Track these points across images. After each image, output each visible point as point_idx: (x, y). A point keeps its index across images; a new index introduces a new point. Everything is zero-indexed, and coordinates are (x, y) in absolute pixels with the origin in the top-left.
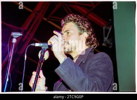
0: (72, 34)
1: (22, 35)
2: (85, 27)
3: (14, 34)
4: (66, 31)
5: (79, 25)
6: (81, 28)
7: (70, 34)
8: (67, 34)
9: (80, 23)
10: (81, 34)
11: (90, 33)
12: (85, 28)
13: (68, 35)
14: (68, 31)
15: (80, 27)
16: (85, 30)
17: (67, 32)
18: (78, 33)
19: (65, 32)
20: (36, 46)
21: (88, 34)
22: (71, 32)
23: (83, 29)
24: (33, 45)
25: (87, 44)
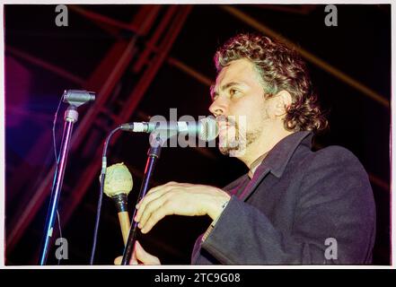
0: (245, 95)
1: (93, 97)
2: (286, 75)
3: (69, 96)
4: (228, 86)
5: (267, 69)
6: (270, 76)
7: (237, 95)
8: (229, 95)
9: (271, 63)
10: (271, 96)
11: (300, 93)
12: (285, 78)
13: (231, 97)
14: (233, 87)
15: (268, 73)
16: (285, 82)
17: (230, 88)
18: (262, 93)
19: (224, 88)
20: (134, 130)
21: (292, 95)
22: (243, 88)
23: (279, 82)
24: (126, 127)
25: (290, 125)
